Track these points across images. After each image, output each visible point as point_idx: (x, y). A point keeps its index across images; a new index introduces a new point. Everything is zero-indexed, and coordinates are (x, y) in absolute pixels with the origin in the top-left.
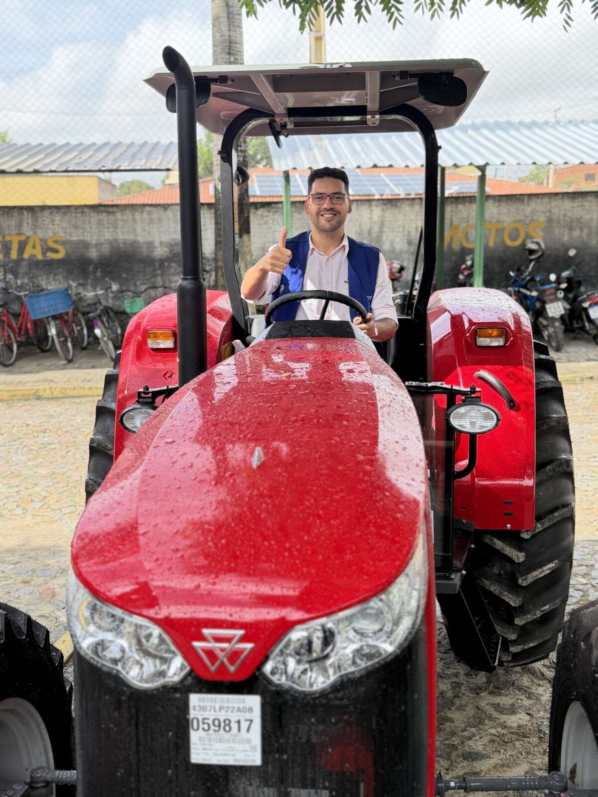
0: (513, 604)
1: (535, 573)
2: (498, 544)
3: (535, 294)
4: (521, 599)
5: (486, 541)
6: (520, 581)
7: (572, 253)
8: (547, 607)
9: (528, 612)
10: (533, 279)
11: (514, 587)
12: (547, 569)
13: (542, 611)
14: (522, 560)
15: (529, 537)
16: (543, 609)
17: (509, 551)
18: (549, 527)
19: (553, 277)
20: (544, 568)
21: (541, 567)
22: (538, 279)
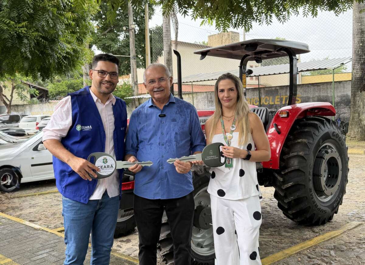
4: (284, 193)
6: (282, 187)
9: (287, 198)
13: (291, 199)
14: (282, 180)
15: (284, 174)
17: (278, 177)
18: (290, 171)
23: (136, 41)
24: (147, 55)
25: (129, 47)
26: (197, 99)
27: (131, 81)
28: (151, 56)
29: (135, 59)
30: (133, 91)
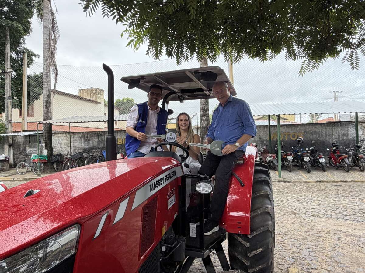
0: (247, 264)
1: (254, 252)
2: (240, 239)
3: (299, 154)
4: (249, 262)
5: (235, 237)
6: (248, 255)
7: (313, 142)
8: (260, 266)
9: (253, 268)
10: (300, 150)
11: (246, 257)
12: (259, 251)
13: (258, 268)
14: (248, 246)
15: (251, 237)
16: (259, 267)
17: (243, 242)
18: (259, 234)
19: (307, 149)
20: (258, 250)
21: (256, 250)
22: (301, 149)
23: (13, 84)
24: (24, 97)
25: (4, 88)
26: (74, 137)
27: (5, 120)
28: (28, 99)
29: (10, 99)
30: (7, 129)
